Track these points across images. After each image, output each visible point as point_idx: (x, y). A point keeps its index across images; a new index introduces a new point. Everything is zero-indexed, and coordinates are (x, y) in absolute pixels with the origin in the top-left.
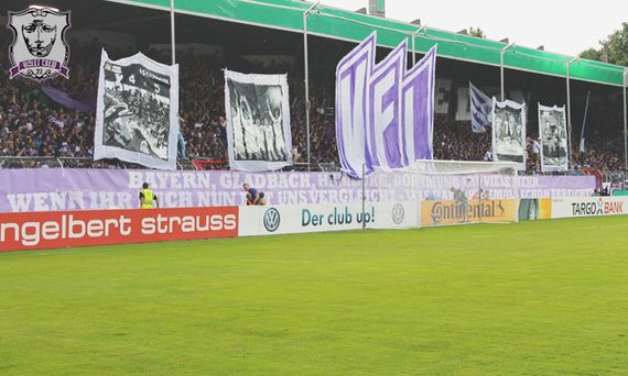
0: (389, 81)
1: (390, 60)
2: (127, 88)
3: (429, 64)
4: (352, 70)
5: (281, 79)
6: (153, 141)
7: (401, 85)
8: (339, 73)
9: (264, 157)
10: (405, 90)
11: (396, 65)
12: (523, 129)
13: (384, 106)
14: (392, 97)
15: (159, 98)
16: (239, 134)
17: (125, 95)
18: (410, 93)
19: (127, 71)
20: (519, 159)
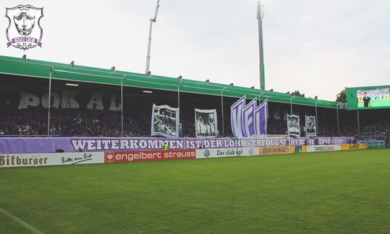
0: (251, 110)
1: (251, 103)
2: (161, 116)
3: (265, 104)
4: (237, 107)
5: (214, 111)
6: (170, 131)
7: (255, 111)
8: (232, 109)
9: (207, 134)
10: (256, 113)
11: (253, 105)
12: (298, 124)
13: (249, 118)
14: (251, 115)
15: (172, 118)
16: (199, 128)
17: (161, 118)
18: (258, 114)
19: (162, 110)
20: (298, 133)
